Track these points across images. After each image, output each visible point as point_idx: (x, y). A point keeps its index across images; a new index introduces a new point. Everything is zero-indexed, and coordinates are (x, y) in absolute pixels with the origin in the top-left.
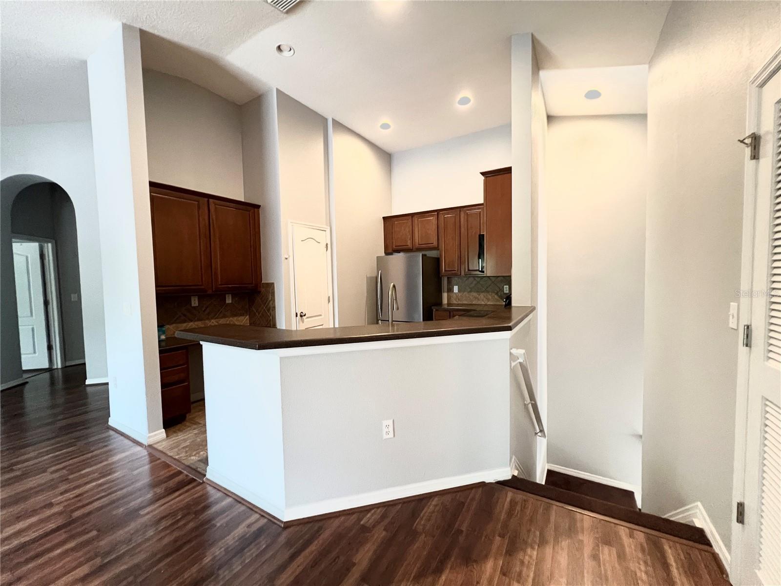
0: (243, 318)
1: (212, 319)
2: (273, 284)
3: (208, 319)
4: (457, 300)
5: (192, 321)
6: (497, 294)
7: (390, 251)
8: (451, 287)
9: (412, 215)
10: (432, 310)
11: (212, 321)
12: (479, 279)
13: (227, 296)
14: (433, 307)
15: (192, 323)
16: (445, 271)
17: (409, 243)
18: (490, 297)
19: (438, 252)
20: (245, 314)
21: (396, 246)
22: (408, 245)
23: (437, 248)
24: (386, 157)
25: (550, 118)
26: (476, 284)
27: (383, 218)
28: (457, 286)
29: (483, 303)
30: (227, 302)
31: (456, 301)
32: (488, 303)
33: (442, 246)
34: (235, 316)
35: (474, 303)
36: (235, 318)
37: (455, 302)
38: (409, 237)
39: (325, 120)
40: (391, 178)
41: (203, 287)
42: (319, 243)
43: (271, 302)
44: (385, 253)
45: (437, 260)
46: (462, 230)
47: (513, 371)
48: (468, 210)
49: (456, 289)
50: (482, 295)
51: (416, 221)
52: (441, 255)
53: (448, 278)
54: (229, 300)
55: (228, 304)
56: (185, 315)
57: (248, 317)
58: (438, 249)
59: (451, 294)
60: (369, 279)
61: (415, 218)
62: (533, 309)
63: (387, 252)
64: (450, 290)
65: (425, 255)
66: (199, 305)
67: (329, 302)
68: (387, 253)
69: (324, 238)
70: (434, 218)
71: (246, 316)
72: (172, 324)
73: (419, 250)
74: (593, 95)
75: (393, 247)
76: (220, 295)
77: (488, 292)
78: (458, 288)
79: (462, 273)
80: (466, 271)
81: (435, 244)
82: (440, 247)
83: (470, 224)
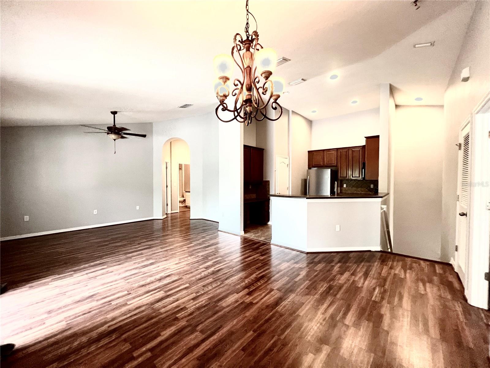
0: (254, 195)
2: (269, 181)
6: (367, 188)
7: (311, 166)
8: (342, 185)
9: (324, 150)
12: (358, 181)
13: (250, 185)
16: (340, 177)
17: (322, 163)
18: (363, 190)
19: (337, 168)
20: (255, 193)
21: (314, 165)
22: (321, 165)
23: (336, 166)
24: (310, 122)
25: (397, 106)
26: (355, 184)
27: (308, 151)
32: (362, 193)
35: (354, 193)
36: (252, 195)
37: (344, 192)
38: (321, 160)
39: (288, 111)
40: (311, 131)
42: (285, 164)
43: (268, 188)
45: (337, 172)
46: (350, 158)
47: (381, 213)
48: (353, 149)
49: (345, 186)
50: (359, 189)
51: (325, 153)
52: (338, 170)
53: (341, 180)
54: (250, 187)
59: (342, 188)
60: (302, 180)
62: (388, 194)
63: (309, 167)
65: (332, 169)
67: (288, 189)
69: (287, 161)
70: (335, 153)
74: (419, 99)
75: (313, 165)
77: (362, 188)
78: (346, 185)
79: (349, 178)
80: (351, 177)
81: (335, 164)
82: (338, 166)
83: (354, 156)
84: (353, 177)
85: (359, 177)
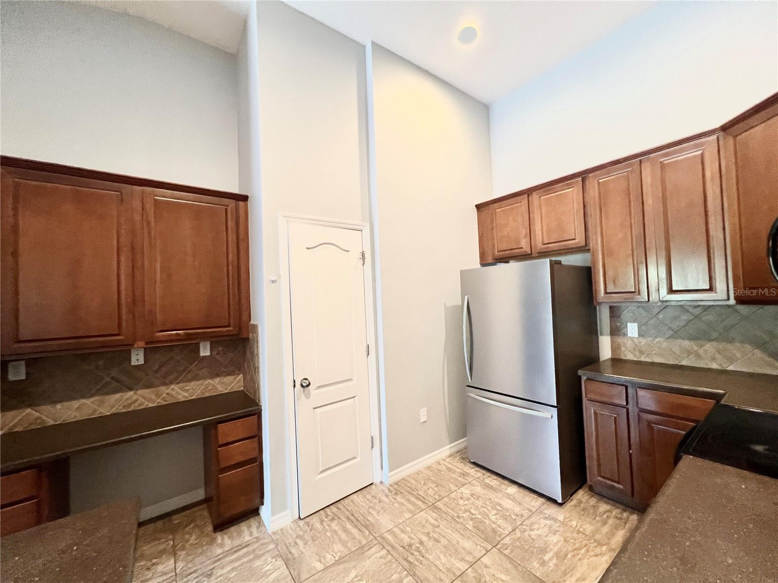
0: (231, 378)
1: (171, 383)
2: (257, 326)
3: (164, 384)
4: (637, 353)
5: (130, 389)
7: (490, 260)
8: (619, 324)
9: (529, 192)
10: (580, 378)
11: (172, 386)
13: (201, 345)
14: (580, 372)
15: (131, 393)
16: (606, 293)
17: (524, 245)
18: (738, 355)
19: (587, 256)
20: (237, 372)
21: (499, 251)
22: (522, 248)
23: (584, 249)
26: (688, 322)
27: (476, 206)
28: (636, 324)
29: (714, 366)
30: (202, 354)
31: (635, 355)
32: (733, 368)
33: (596, 243)
34: (218, 375)
35: (684, 363)
36: (217, 380)
37: (630, 357)
38: (524, 232)
40: (489, 138)
41: (121, 337)
42: (348, 251)
44: (480, 264)
45: (587, 273)
46: (649, 201)
48: (665, 155)
49: (632, 330)
50: (710, 347)
51: (536, 202)
52: (594, 262)
53: (611, 308)
54: (205, 351)
55: (204, 357)
56: (118, 381)
57: (241, 375)
58: (589, 250)
59: (620, 340)
60: (450, 310)
61: (535, 196)
63: (484, 262)
64: (616, 331)
65: (559, 263)
66: (145, 361)
67: (368, 354)
68: (484, 264)
69: (356, 242)
70: (575, 191)
71: (239, 374)
72: (92, 396)
73: (543, 254)
75: (494, 253)
76: (190, 345)
77: (731, 341)
78: (639, 327)
79: (654, 297)
80: (664, 291)
81: (580, 240)
82: (591, 245)
83: (669, 187)
84: (671, 291)
85: (711, 289)
